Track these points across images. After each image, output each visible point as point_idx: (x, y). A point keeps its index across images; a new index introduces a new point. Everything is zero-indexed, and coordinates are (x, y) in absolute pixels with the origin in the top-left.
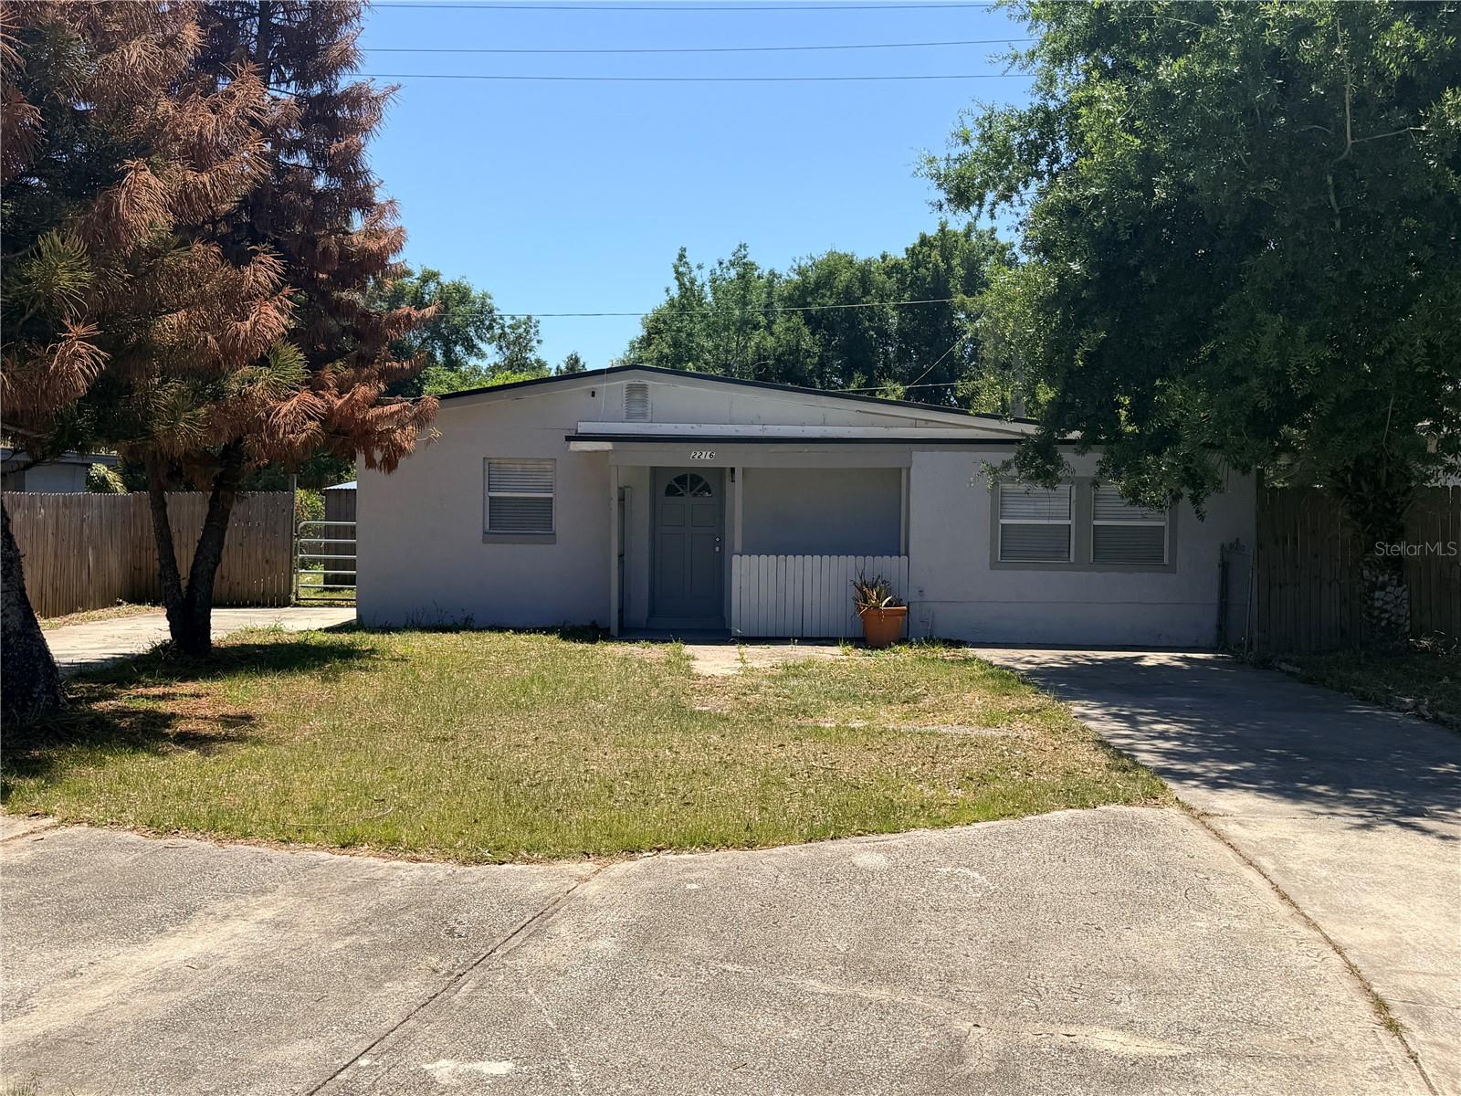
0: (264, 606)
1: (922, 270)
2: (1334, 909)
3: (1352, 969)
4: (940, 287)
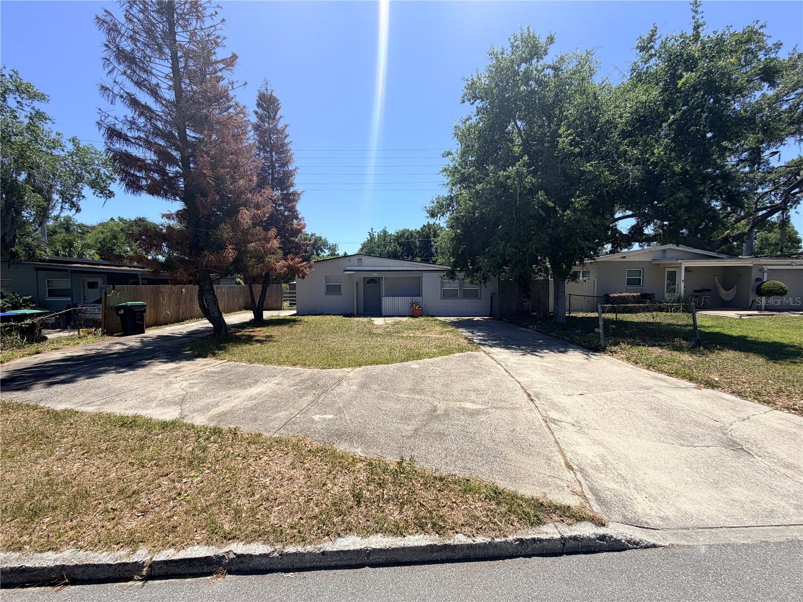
0: (276, 310)
1: (424, 233)
2: (518, 374)
3: (522, 387)
4: (428, 236)
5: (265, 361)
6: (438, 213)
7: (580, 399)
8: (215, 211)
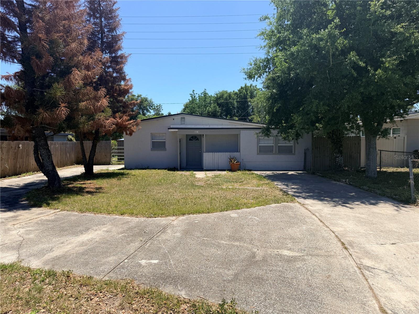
0: (105, 165)
1: (241, 94)
2: (332, 224)
3: (337, 236)
4: (245, 97)
5: (95, 210)
6: (255, 74)
7: (392, 248)
8: (49, 73)
